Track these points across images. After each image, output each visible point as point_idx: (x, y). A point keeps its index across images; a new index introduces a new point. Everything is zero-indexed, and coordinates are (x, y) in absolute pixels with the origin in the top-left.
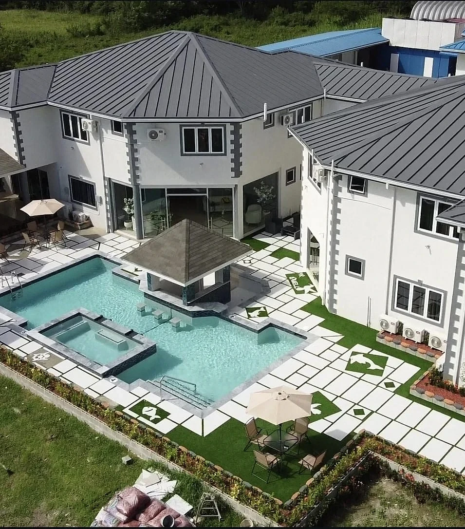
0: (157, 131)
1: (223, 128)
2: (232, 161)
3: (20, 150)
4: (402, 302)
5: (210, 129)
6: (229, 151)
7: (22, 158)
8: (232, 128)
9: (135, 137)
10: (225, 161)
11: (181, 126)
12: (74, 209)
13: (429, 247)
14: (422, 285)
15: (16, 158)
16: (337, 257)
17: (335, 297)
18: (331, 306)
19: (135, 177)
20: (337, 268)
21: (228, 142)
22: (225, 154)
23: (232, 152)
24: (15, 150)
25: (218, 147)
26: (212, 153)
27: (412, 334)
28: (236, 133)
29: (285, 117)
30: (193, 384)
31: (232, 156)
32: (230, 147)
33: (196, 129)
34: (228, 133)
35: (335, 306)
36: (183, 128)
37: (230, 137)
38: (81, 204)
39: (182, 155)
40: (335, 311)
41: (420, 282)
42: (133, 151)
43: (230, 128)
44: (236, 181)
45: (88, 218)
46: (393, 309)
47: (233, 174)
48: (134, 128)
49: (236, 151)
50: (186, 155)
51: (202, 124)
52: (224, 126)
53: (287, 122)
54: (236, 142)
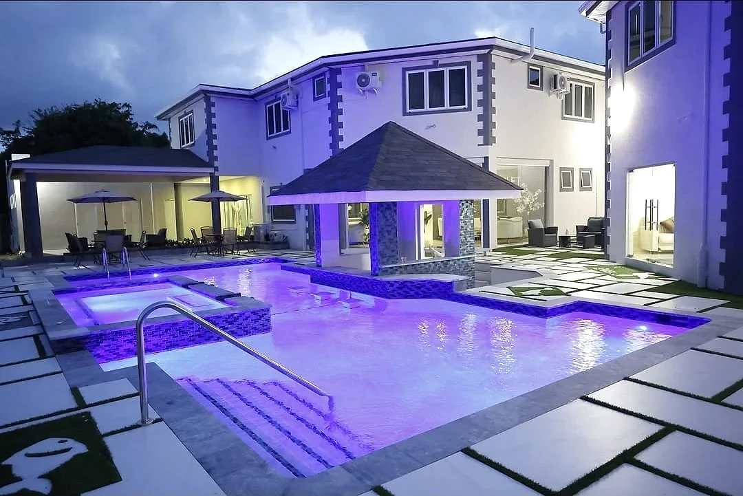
0: (370, 74)
1: (466, 67)
2: (480, 118)
3: (213, 148)
5: (446, 71)
6: (475, 103)
7: (214, 158)
8: (480, 65)
9: (339, 92)
10: (470, 120)
11: (404, 70)
12: (273, 229)
21: (474, 89)
22: (469, 109)
23: (480, 103)
25: (459, 97)
26: (449, 108)
28: (485, 73)
29: (559, 78)
31: (480, 110)
32: (477, 96)
33: (426, 73)
34: (474, 74)
36: (408, 73)
37: (477, 81)
38: (282, 223)
39: (405, 113)
43: (477, 66)
44: (486, 151)
45: (285, 238)
47: (481, 139)
48: (339, 78)
49: (486, 103)
50: (410, 114)
51: (436, 64)
52: (468, 64)
53: (563, 86)
54: (485, 88)
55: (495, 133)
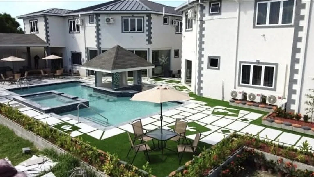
0: (110, 18)
1: (142, 18)
2: (147, 35)
3: (47, 36)
4: (245, 79)
5: (136, 19)
6: (145, 30)
7: (48, 40)
9: (99, 23)
10: (143, 36)
11: (122, 17)
12: (72, 68)
13: (264, 35)
14: (259, 63)
15: (45, 40)
16: (203, 59)
17: (202, 85)
18: (199, 92)
19: (99, 44)
20: (202, 66)
21: (145, 26)
22: (144, 32)
23: (147, 31)
24: (45, 36)
25: (140, 28)
26: (137, 31)
27: (254, 97)
28: (149, 21)
29: (174, 21)
30: (106, 118)
31: (147, 33)
32: (146, 28)
33: (129, 19)
34: (145, 20)
35: (202, 91)
36: (123, 18)
37: (146, 23)
38: (76, 65)
39: (122, 32)
40: (202, 94)
41: (258, 62)
42: (98, 30)
43: (146, 18)
44: (149, 46)
45: (78, 71)
46: (239, 85)
47: (147, 42)
48: (99, 18)
49: (149, 30)
50: (124, 32)
51: (133, 17)
52: (143, 17)
53: (175, 24)
54: (149, 26)
55: (152, 40)
